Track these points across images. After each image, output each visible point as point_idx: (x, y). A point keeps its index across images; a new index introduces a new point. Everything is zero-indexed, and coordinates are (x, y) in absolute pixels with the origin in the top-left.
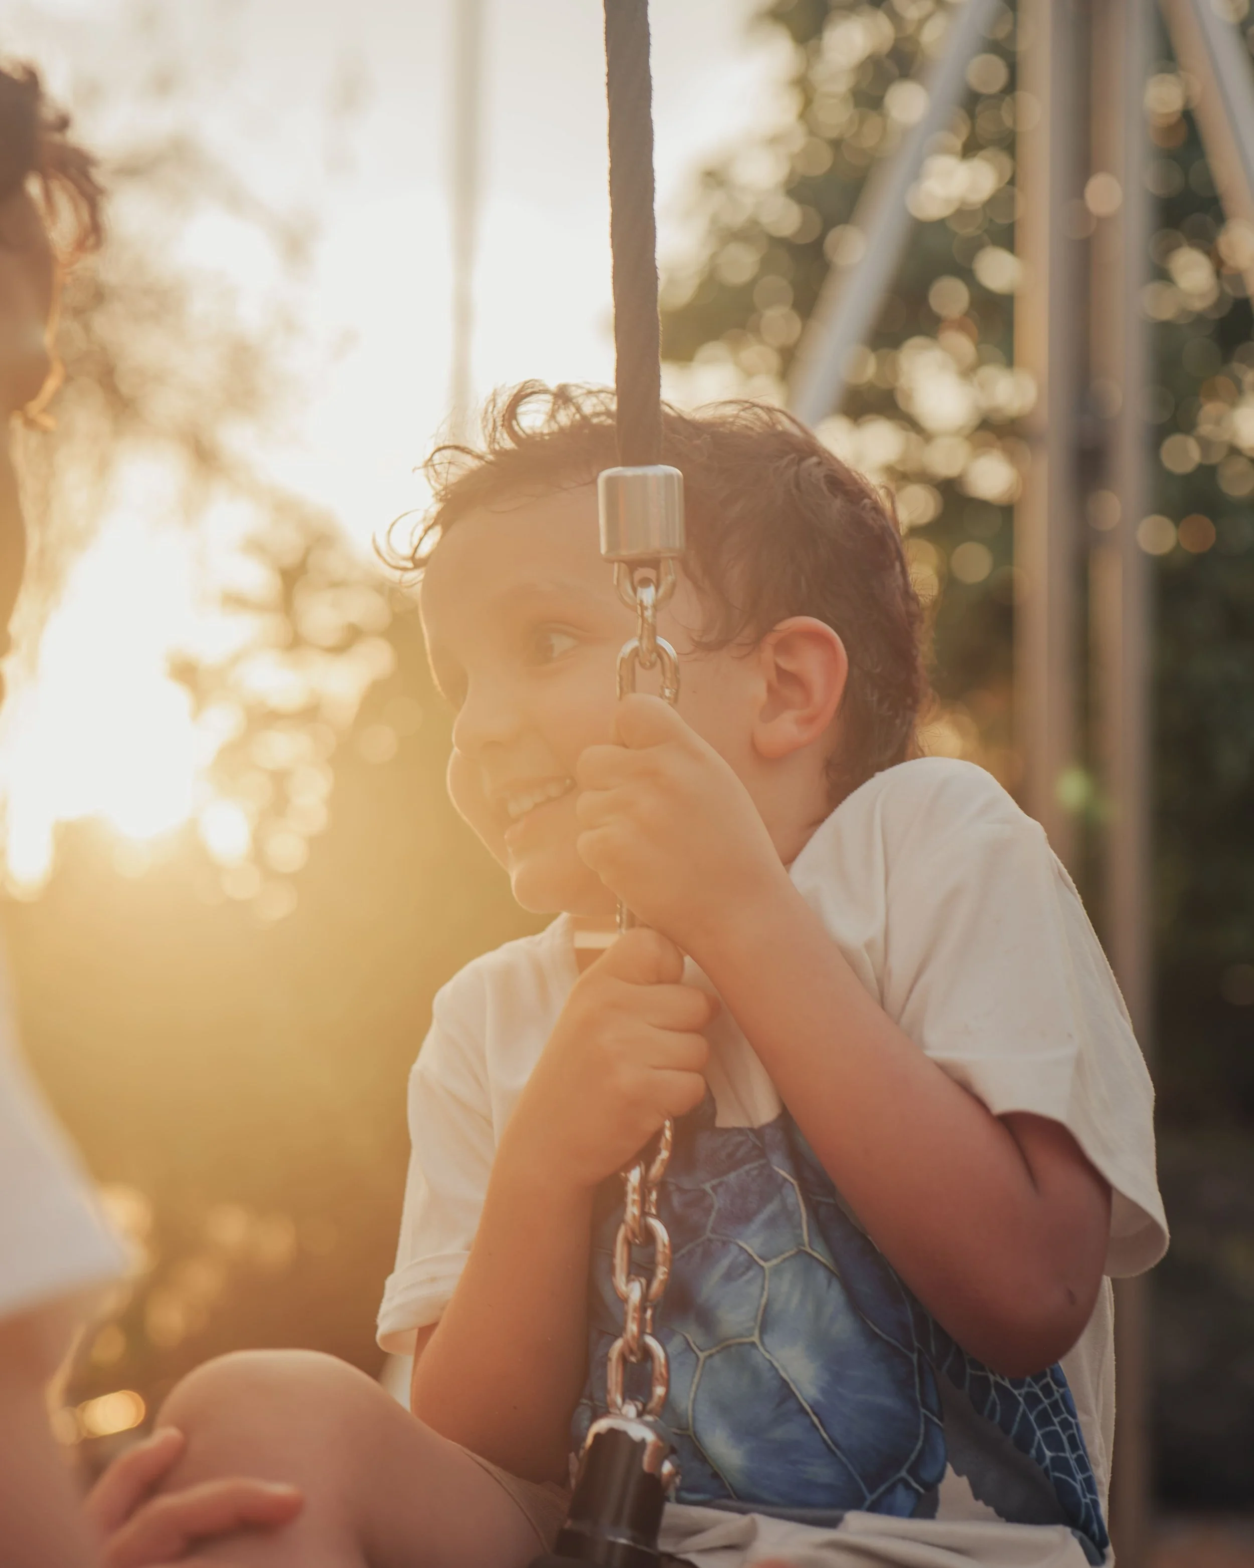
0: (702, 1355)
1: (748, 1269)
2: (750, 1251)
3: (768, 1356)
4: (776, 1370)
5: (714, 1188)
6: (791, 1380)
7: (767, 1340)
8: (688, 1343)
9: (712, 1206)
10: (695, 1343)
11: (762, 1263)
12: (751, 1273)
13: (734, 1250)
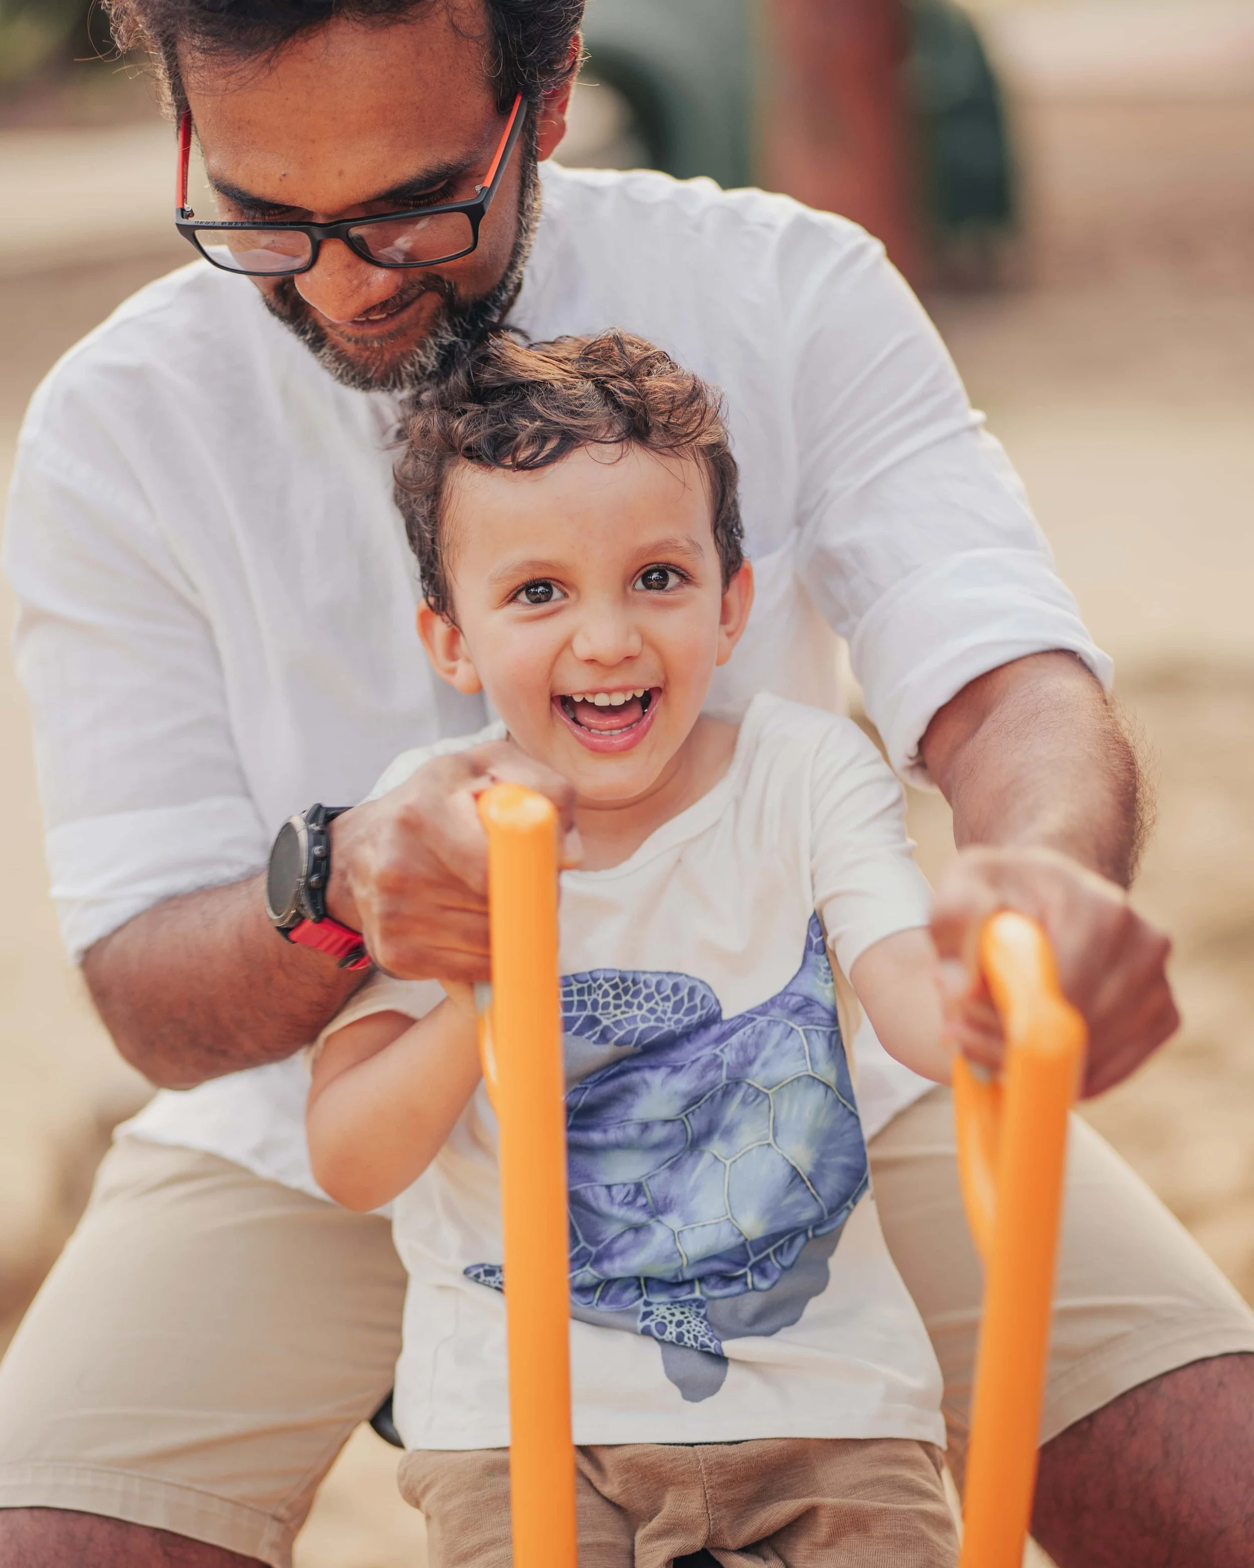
0: (728, 1163)
1: (757, 1096)
2: (756, 1085)
3: (780, 1151)
4: (787, 1161)
5: (722, 1051)
6: (798, 1164)
7: (778, 1139)
8: (716, 1157)
9: (722, 1063)
10: (720, 1155)
11: (765, 1091)
12: (759, 1099)
13: (745, 1086)
